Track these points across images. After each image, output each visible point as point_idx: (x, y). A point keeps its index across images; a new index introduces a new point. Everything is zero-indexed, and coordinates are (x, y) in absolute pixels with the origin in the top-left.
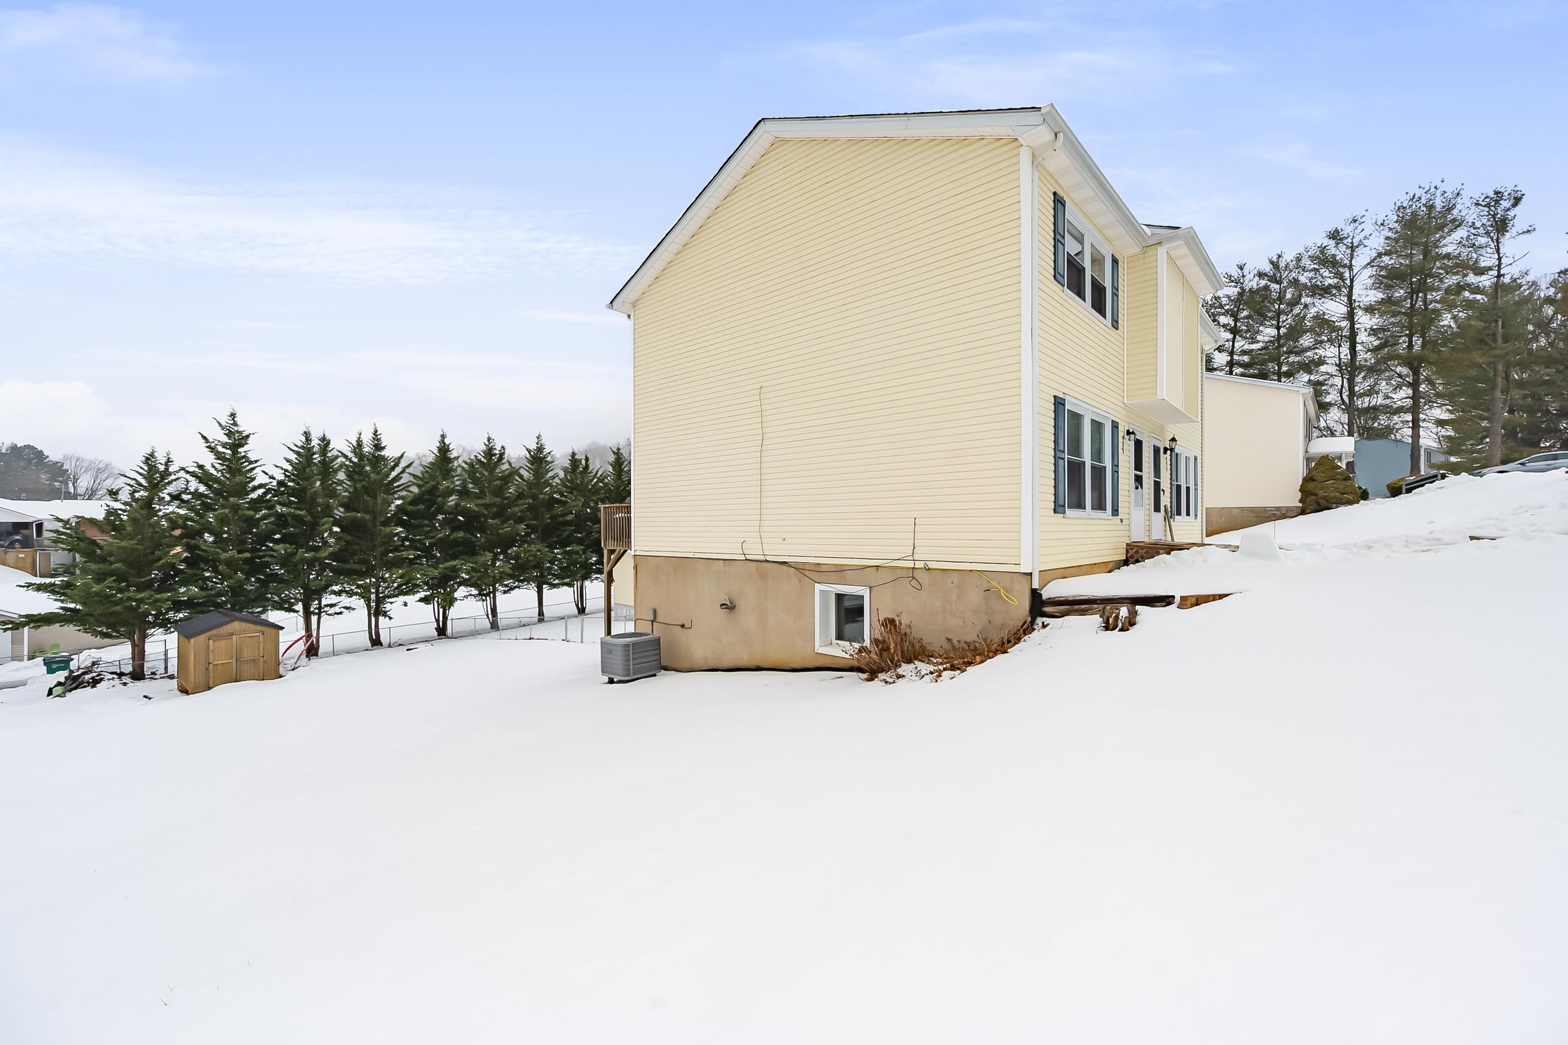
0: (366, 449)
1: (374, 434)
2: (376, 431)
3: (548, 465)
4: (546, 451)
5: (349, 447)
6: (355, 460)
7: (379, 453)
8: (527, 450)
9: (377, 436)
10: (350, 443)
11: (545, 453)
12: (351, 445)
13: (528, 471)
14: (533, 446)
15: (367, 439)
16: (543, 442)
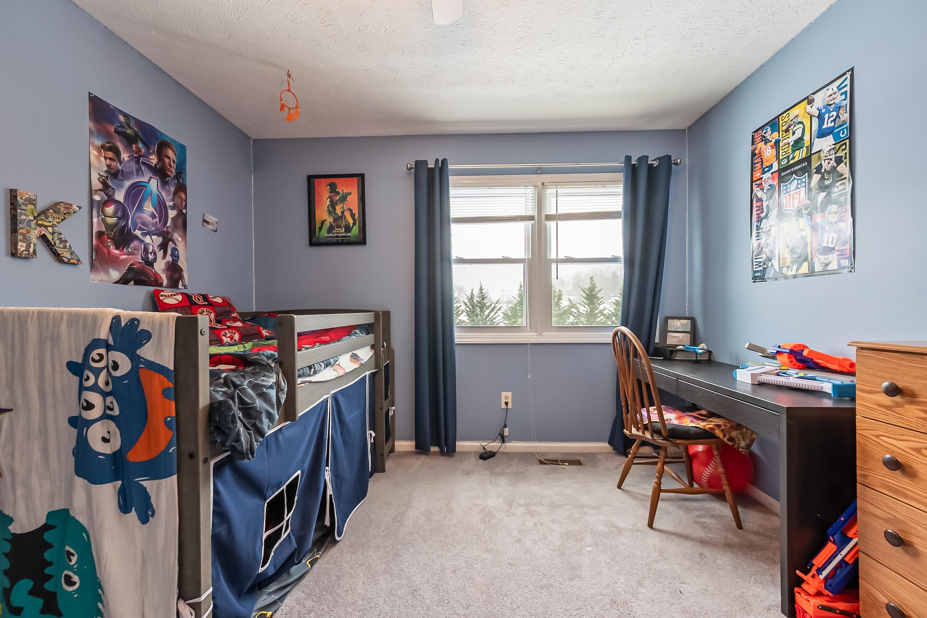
0: (476, 300)
1: (480, 289)
2: (481, 288)
3: (598, 300)
4: (597, 289)
5: (467, 299)
6: (470, 307)
7: (483, 302)
8: (582, 290)
9: (482, 290)
10: (468, 296)
11: (596, 291)
12: (468, 298)
13: (584, 306)
14: (587, 285)
15: (476, 292)
16: (595, 282)
